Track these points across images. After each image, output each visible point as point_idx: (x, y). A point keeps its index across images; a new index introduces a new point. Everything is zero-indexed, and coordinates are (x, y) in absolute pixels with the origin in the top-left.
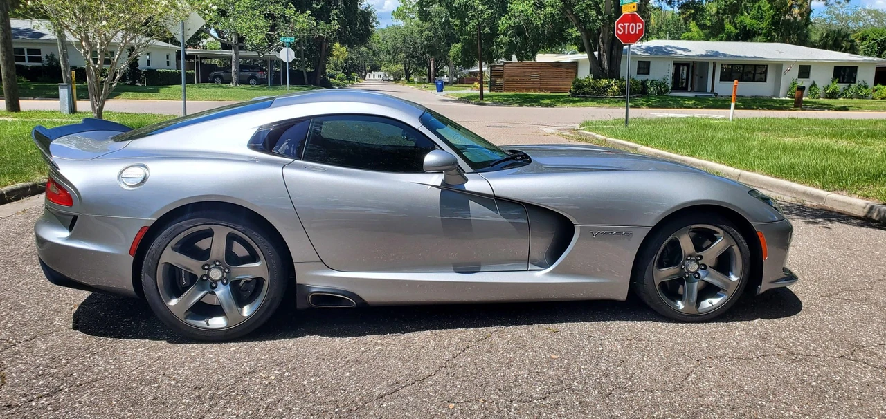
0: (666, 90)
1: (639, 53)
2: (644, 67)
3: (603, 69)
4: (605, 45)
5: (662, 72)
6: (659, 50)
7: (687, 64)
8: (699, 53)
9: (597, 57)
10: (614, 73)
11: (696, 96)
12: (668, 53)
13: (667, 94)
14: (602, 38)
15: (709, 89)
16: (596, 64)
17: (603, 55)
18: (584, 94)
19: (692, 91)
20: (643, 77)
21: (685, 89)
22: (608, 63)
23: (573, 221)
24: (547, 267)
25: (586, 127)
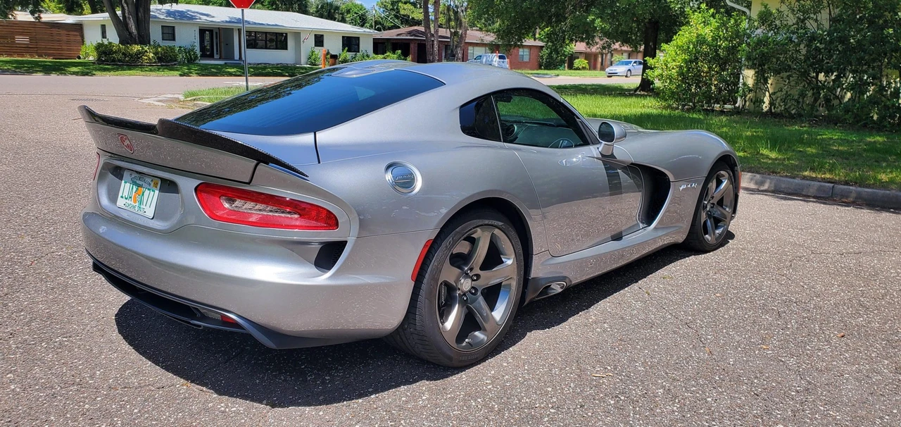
0: (196, 58)
1: (162, 17)
2: (169, 32)
3: (130, 34)
4: (130, 6)
5: (187, 38)
6: (182, 15)
7: (211, 31)
8: (224, 20)
9: (121, 18)
10: (144, 39)
11: (225, 63)
12: (192, 18)
13: (197, 61)
15: (237, 56)
16: (121, 25)
17: (129, 18)
18: (114, 60)
19: (220, 59)
20: (170, 43)
21: (211, 56)
22: (136, 27)
23: (671, 178)
24: (649, 224)
25: (194, 98)
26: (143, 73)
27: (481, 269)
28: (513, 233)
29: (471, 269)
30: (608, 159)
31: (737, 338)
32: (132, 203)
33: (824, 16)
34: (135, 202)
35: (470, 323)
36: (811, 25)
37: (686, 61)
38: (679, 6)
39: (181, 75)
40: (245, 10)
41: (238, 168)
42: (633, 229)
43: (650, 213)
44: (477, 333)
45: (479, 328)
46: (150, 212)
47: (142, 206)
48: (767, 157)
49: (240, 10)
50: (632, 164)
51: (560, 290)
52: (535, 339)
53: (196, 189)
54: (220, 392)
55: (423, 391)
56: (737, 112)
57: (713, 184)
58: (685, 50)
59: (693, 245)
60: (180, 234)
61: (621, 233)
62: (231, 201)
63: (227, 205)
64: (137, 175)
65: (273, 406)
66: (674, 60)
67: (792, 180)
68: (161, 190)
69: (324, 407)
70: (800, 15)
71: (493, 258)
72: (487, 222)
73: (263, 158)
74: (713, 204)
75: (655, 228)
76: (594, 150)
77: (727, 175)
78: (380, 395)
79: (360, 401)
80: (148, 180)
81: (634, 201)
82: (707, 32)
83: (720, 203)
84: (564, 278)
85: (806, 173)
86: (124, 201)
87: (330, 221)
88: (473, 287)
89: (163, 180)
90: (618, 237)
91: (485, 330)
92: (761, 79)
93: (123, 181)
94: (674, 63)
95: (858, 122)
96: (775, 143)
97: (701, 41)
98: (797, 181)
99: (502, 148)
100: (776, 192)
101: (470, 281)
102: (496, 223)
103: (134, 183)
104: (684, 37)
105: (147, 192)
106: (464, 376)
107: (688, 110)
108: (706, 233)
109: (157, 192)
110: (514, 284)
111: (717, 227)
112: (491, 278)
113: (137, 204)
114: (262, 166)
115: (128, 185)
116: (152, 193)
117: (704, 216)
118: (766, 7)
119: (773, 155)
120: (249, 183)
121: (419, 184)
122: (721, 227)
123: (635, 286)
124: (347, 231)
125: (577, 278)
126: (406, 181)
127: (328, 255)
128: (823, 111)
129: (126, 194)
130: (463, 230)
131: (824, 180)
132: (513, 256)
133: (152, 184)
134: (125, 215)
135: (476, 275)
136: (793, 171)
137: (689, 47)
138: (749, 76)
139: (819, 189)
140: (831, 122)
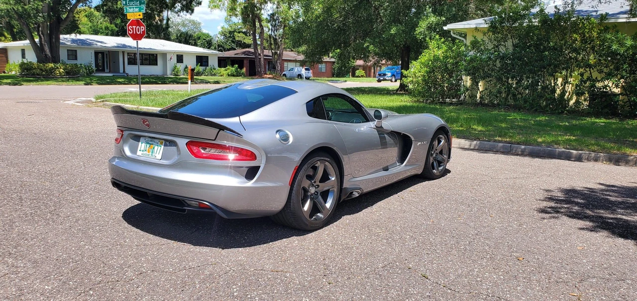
0: (93, 71)
1: (69, 44)
2: (73, 54)
3: (46, 55)
4: (45, 36)
5: (86, 58)
6: (83, 42)
7: (103, 53)
8: (113, 45)
9: (39, 45)
10: (56, 59)
11: (113, 75)
12: (90, 44)
13: (93, 74)
14: (42, 31)
15: (121, 70)
16: (39, 49)
17: (45, 45)
18: (33, 74)
19: (110, 72)
20: (74, 62)
21: (103, 71)
22: (49, 51)
23: (413, 139)
24: (402, 163)
25: (102, 100)
26: (57, 83)
27: (320, 182)
28: (335, 164)
29: (315, 182)
30: (379, 129)
31: (447, 216)
32: (147, 153)
33: (509, 44)
34: (149, 152)
35: (315, 209)
36: (502, 49)
37: (427, 72)
38: (422, 37)
39: (85, 84)
40: (139, 41)
41: (208, 133)
42: (393, 165)
43: (402, 157)
44: (318, 214)
45: (319, 212)
46: (159, 156)
47: (153, 154)
48: (475, 130)
49: (135, 41)
50: (392, 131)
51: (358, 195)
52: (346, 219)
53: (186, 144)
54: (195, 244)
55: (295, 241)
56: (461, 103)
57: (436, 143)
58: (427, 66)
59: (426, 175)
60: (179, 166)
61: (388, 166)
62: (204, 149)
63: (203, 151)
64: (150, 139)
65: (223, 249)
66: (420, 72)
67: (488, 143)
68: (165, 145)
69: (248, 248)
70: (495, 43)
71: (325, 178)
72: (322, 158)
73: (221, 128)
74: (437, 153)
75: (405, 165)
76: (372, 124)
77: (443, 137)
78: (274, 243)
79: (265, 245)
80: (157, 141)
81: (393, 152)
82: (440, 53)
83: (441, 152)
84: (360, 189)
85: (497, 138)
86: (142, 152)
87: (253, 157)
88: (316, 192)
89: (166, 140)
90: (386, 169)
91: (322, 212)
92: (475, 83)
93: (140, 143)
94: (420, 74)
95: (532, 108)
96: (480, 121)
97: (436, 59)
98: (491, 143)
99: (327, 123)
100: (481, 149)
101: (314, 188)
102: (327, 159)
103: (148, 143)
104: (425, 57)
105: (156, 147)
106: (313, 234)
107: (430, 104)
108: (434, 169)
109: (163, 147)
110: (336, 190)
111: (440, 166)
112: (324, 187)
113: (150, 153)
114: (221, 132)
115: (143, 144)
116: (159, 148)
117: (432, 159)
118: (475, 38)
119: (480, 128)
120: (214, 140)
121: (291, 140)
122: (441, 166)
123: (396, 196)
124: (261, 162)
125: (367, 189)
126: (285, 138)
127: (251, 173)
128: (512, 102)
129: (142, 149)
130: (311, 162)
131: (506, 142)
132: (335, 176)
133: (159, 143)
134: (142, 159)
135: (317, 185)
136: (490, 137)
137: (428, 63)
138: (467, 81)
139: (503, 147)
140: (517, 108)
